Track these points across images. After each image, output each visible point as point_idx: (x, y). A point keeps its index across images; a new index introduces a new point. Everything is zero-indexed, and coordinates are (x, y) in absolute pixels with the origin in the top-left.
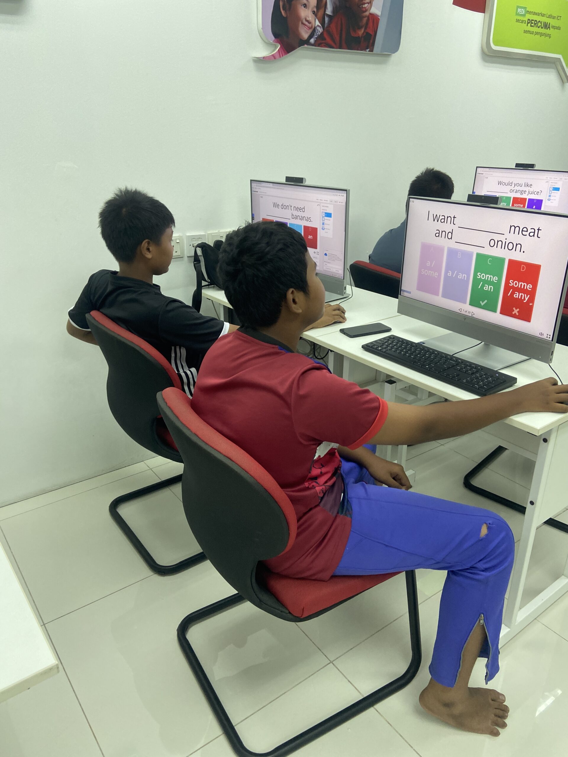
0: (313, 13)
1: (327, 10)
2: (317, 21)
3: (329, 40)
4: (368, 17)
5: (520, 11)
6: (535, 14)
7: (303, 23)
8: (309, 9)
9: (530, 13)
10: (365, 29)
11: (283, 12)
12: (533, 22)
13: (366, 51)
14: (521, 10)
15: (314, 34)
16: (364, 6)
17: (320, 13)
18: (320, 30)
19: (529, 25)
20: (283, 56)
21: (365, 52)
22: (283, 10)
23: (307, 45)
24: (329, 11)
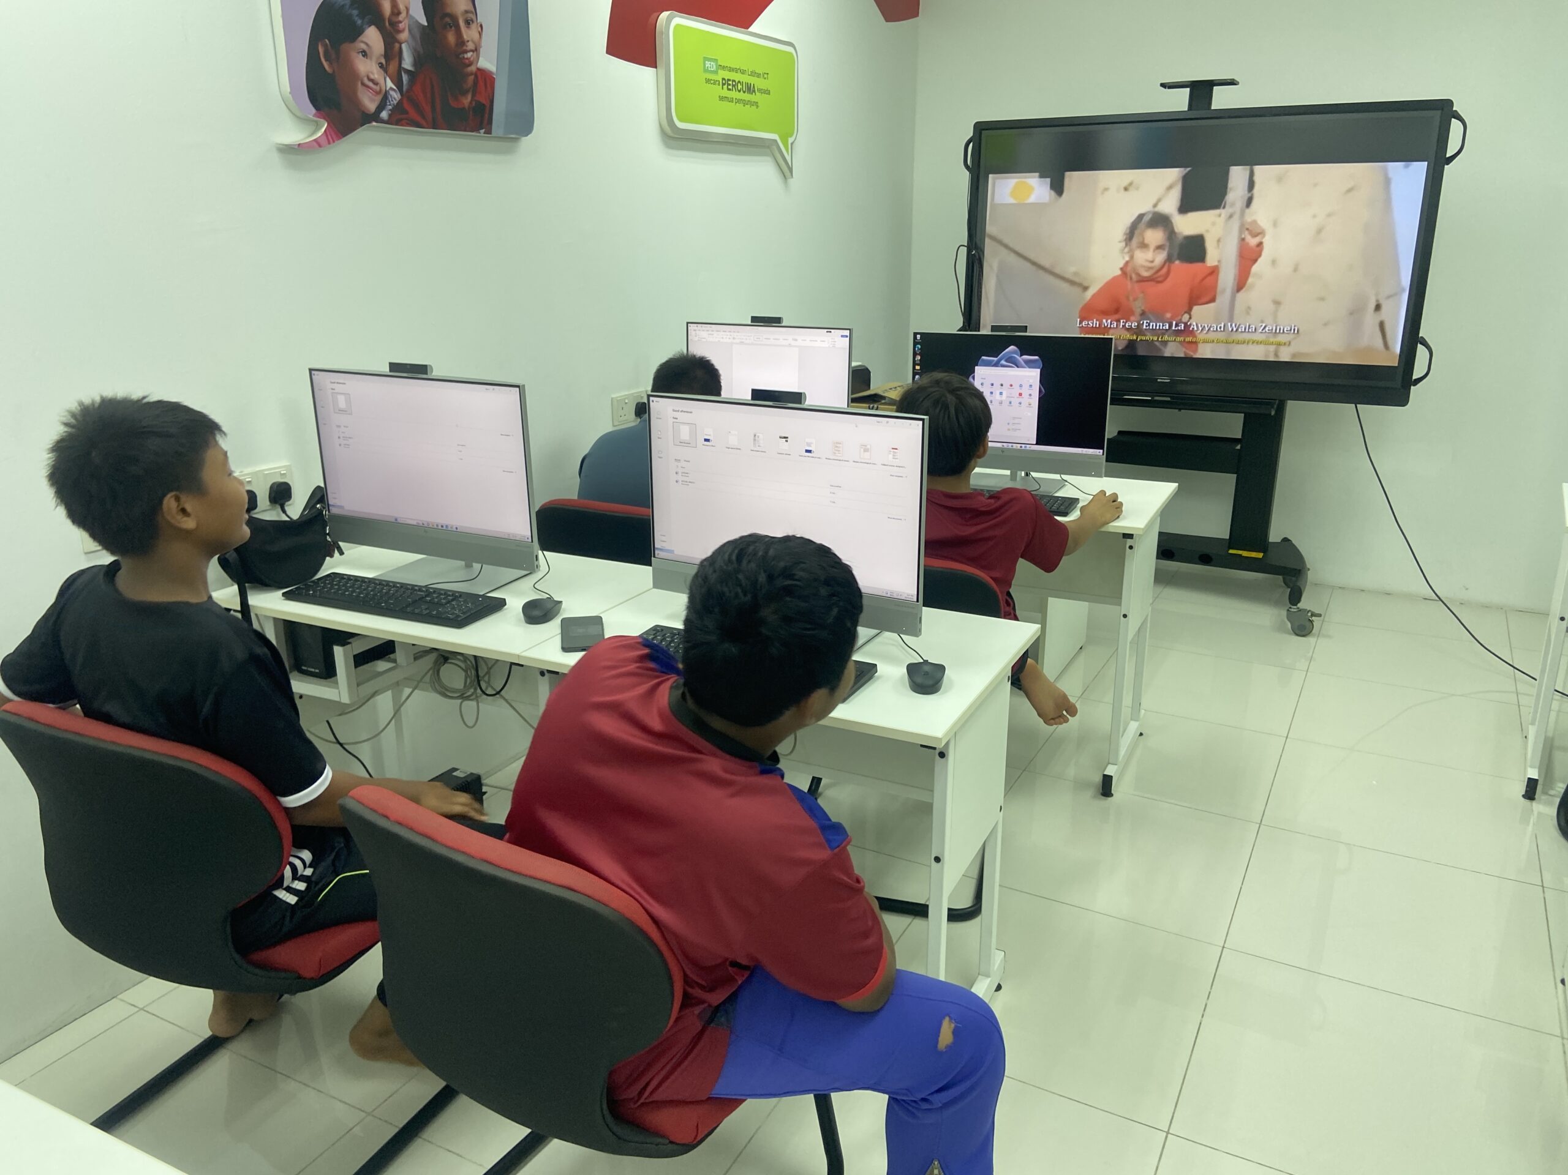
0: (380, 67)
1: (403, 62)
2: (388, 79)
3: (413, 114)
4: (476, 75)
5: (709, 66)
6: (731, 70)
7: (363, 84)
8: (371, 59)
9: (724, 68)
10: (473, 96)
11: (326, 64)
12: (731, 82)
13: (480, 133)
14: (710, 64)
15: (386, 102)
16: (466, 56)
17: (393, 67)
18: (396, 96)
19: (725, 87)
20: (334, 142)
21: (478, 134)
22: (326, 60)
23: (377, 122)
24: (408, 63)
